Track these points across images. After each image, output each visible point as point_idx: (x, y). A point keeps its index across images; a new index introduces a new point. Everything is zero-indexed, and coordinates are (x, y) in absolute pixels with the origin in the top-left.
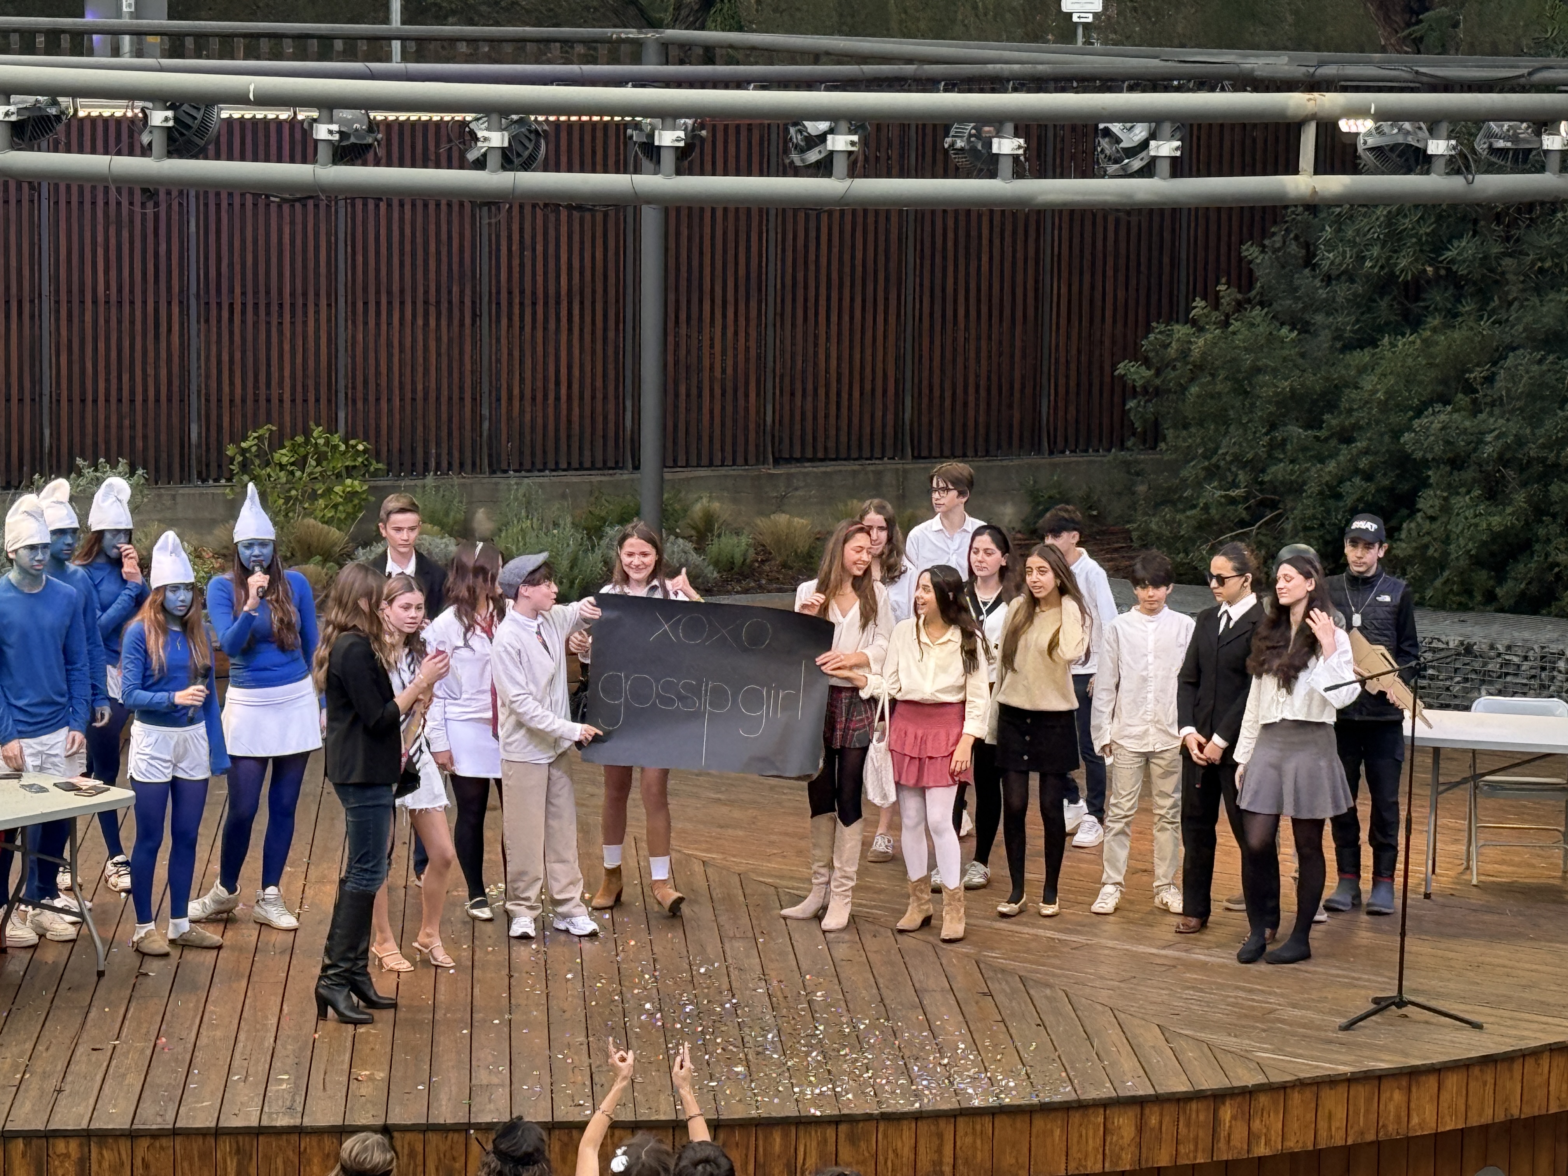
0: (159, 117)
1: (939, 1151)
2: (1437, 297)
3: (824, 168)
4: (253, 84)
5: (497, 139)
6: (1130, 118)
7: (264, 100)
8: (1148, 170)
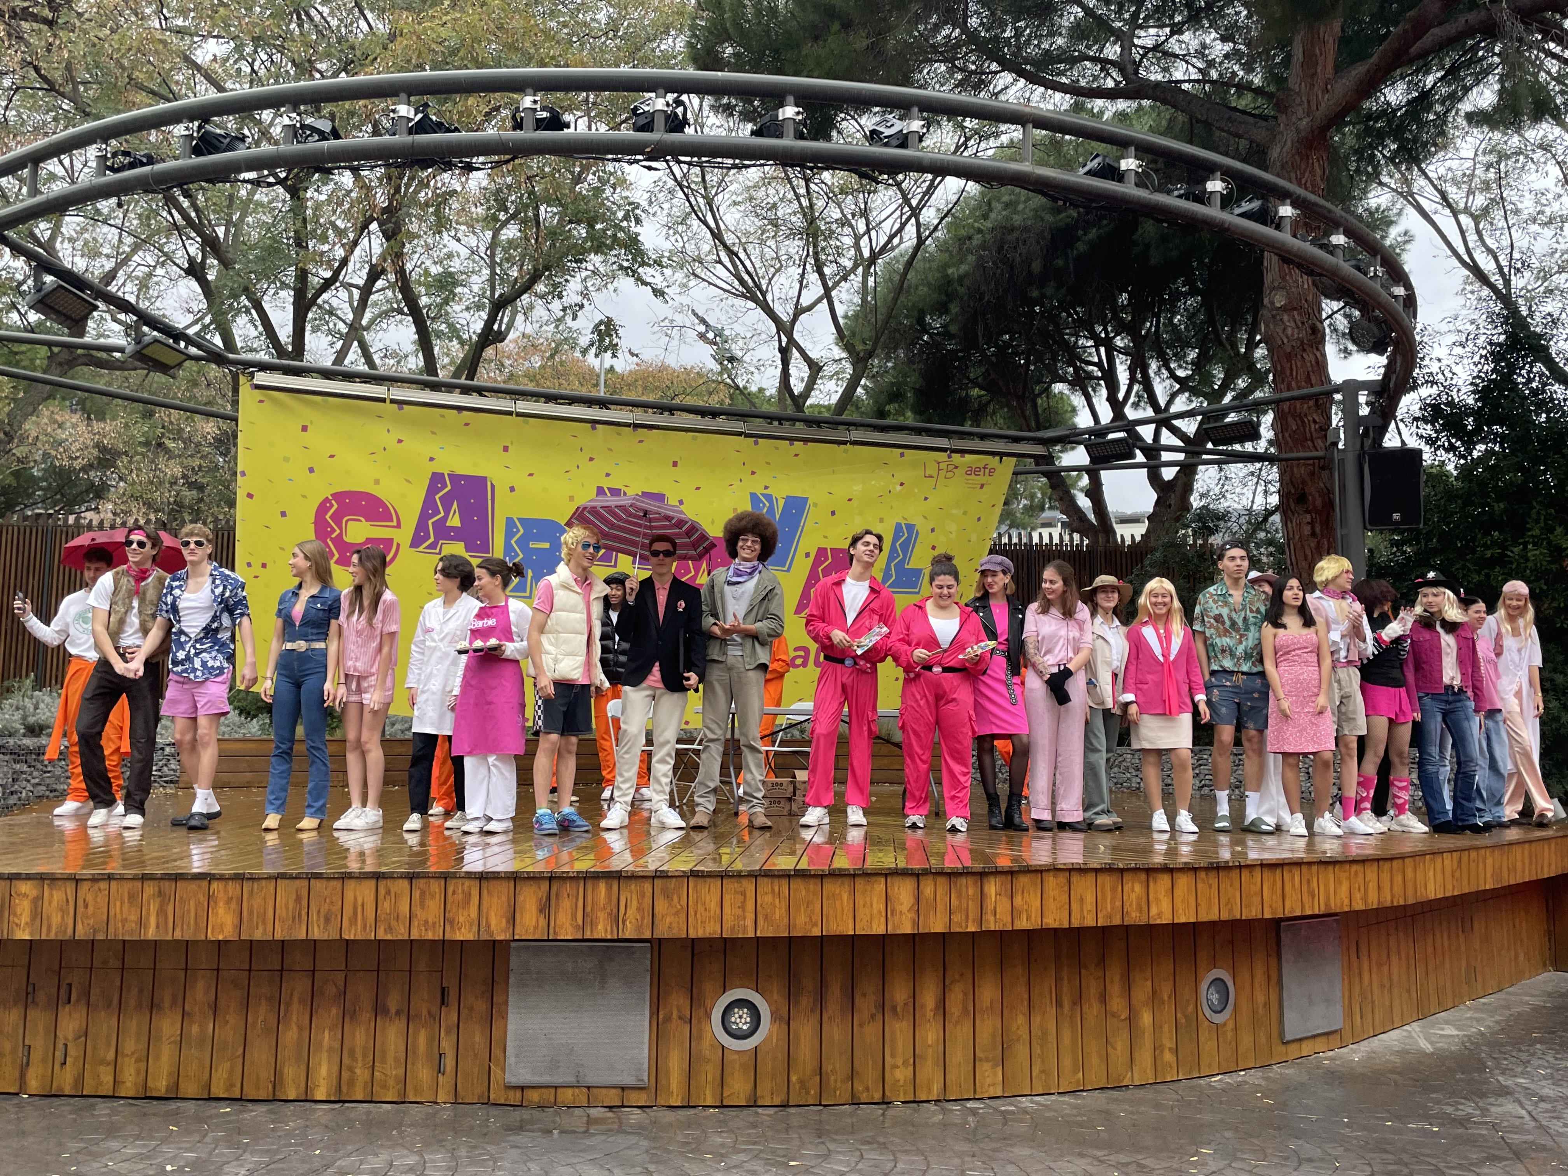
1: (743, 907)
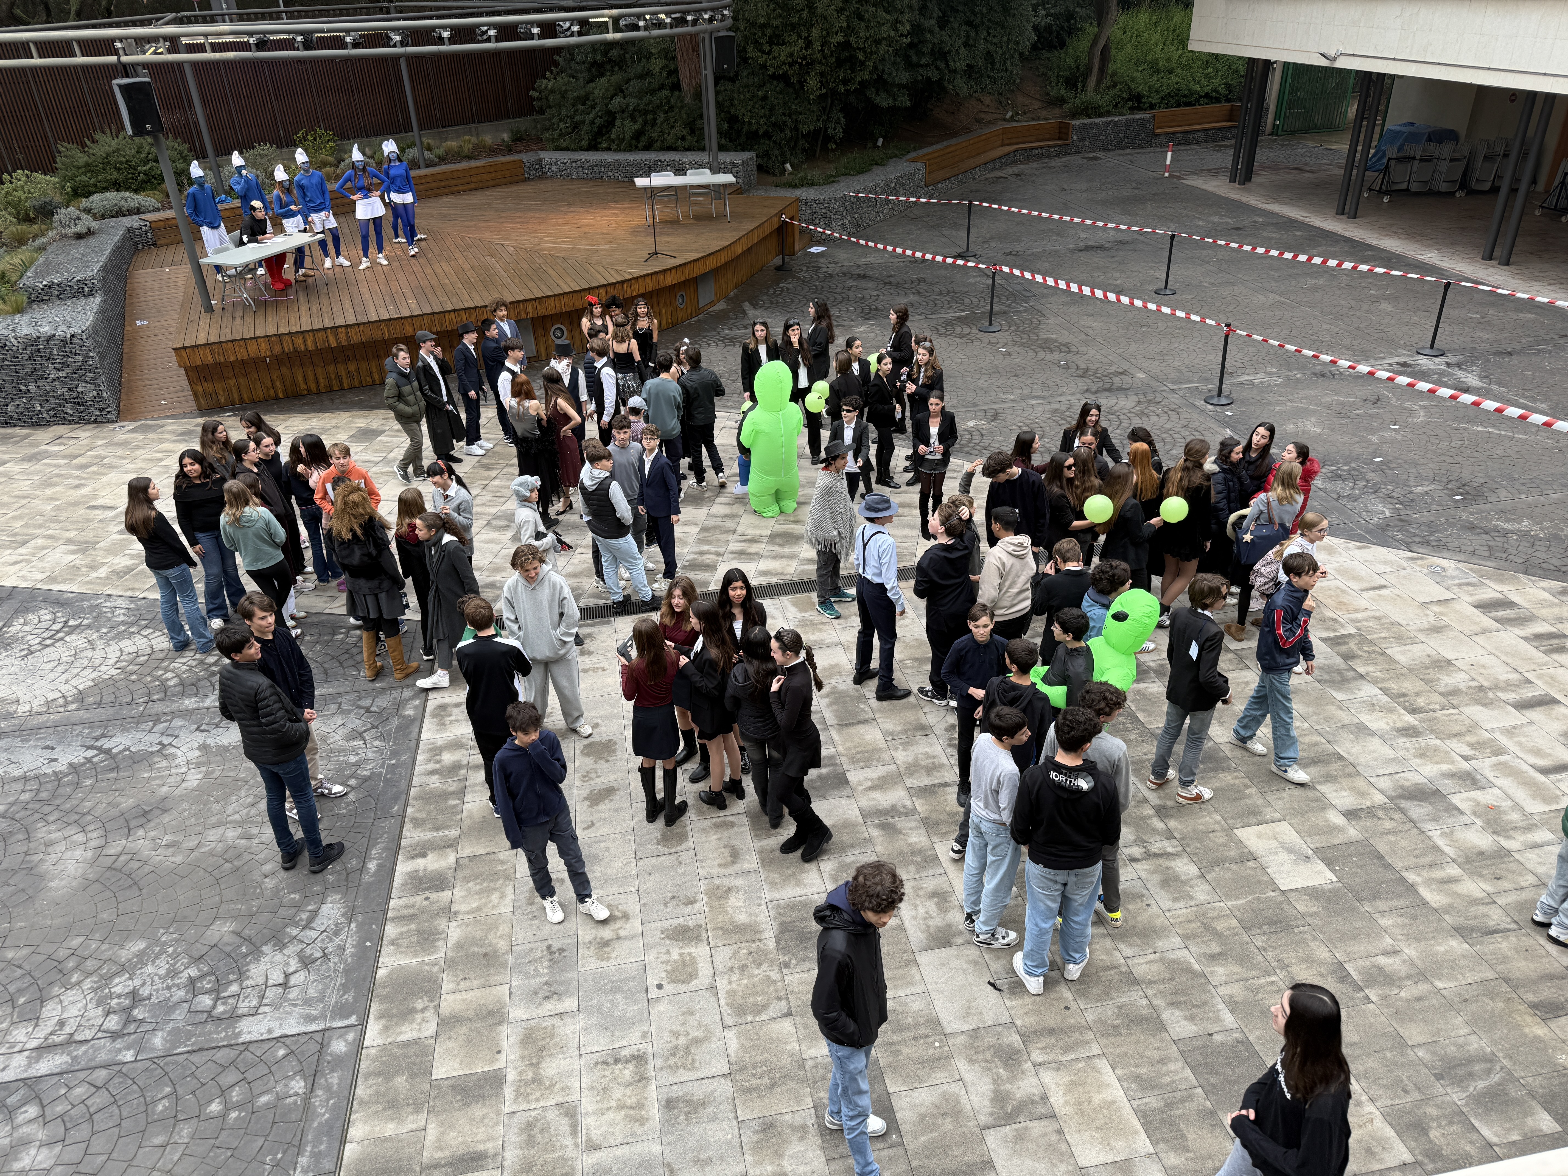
0: (299, 39)
2: (608, 67)
3: (488, 40)
4: (325, 26)
5: (398, 38)
6: (565, 20)
7: (329, 31)
8: (572, 35)
